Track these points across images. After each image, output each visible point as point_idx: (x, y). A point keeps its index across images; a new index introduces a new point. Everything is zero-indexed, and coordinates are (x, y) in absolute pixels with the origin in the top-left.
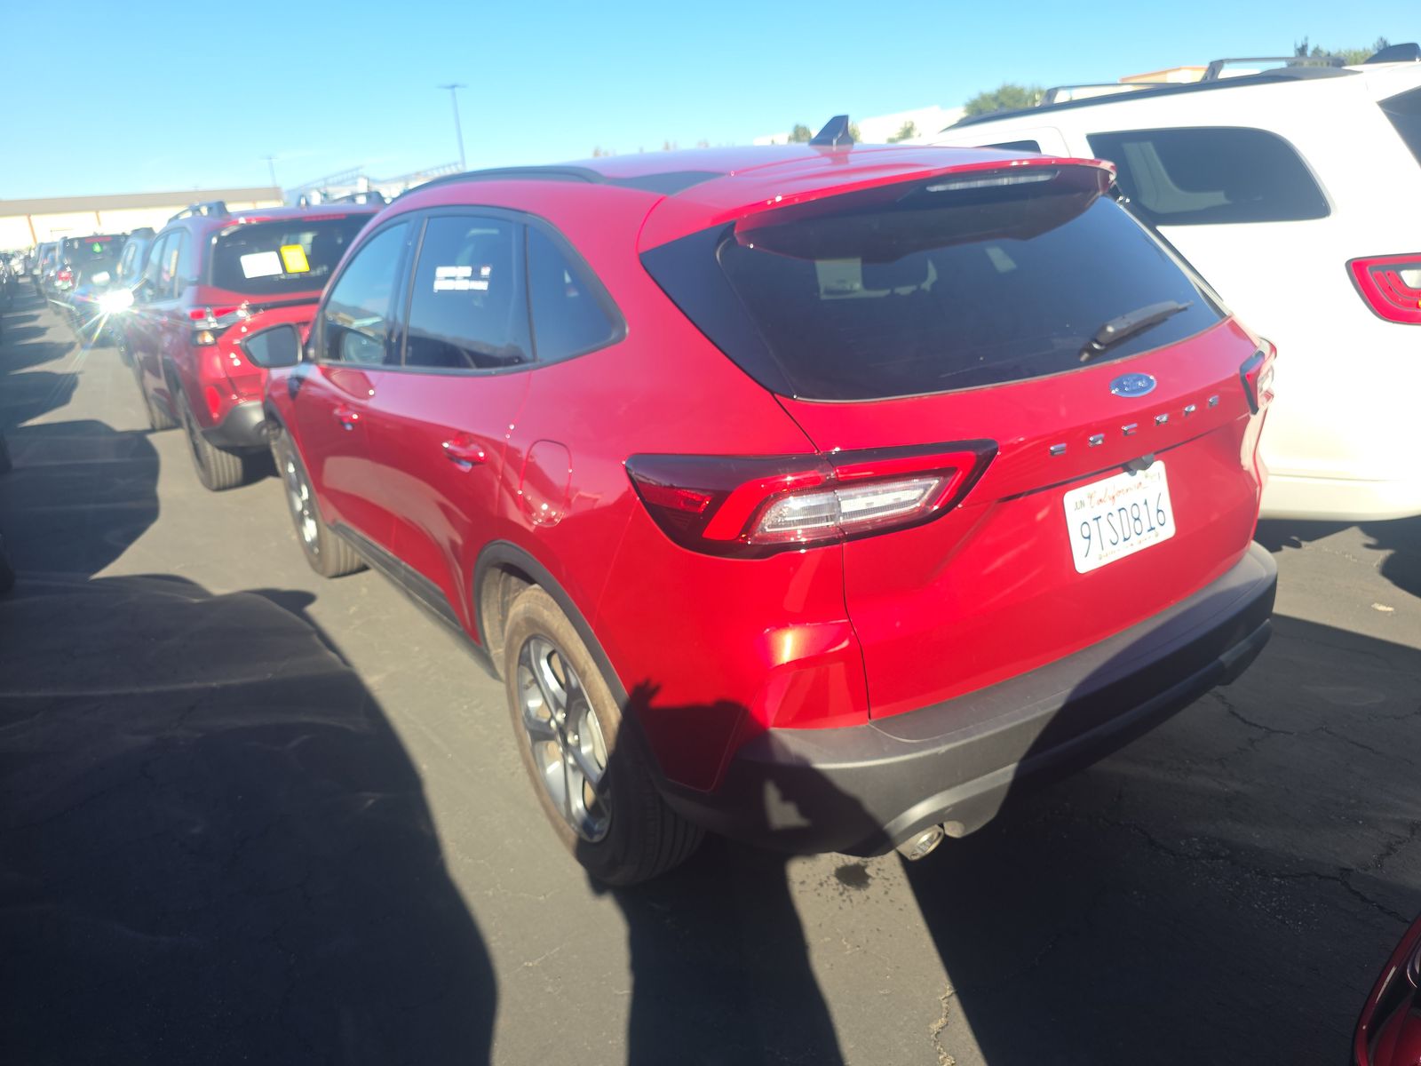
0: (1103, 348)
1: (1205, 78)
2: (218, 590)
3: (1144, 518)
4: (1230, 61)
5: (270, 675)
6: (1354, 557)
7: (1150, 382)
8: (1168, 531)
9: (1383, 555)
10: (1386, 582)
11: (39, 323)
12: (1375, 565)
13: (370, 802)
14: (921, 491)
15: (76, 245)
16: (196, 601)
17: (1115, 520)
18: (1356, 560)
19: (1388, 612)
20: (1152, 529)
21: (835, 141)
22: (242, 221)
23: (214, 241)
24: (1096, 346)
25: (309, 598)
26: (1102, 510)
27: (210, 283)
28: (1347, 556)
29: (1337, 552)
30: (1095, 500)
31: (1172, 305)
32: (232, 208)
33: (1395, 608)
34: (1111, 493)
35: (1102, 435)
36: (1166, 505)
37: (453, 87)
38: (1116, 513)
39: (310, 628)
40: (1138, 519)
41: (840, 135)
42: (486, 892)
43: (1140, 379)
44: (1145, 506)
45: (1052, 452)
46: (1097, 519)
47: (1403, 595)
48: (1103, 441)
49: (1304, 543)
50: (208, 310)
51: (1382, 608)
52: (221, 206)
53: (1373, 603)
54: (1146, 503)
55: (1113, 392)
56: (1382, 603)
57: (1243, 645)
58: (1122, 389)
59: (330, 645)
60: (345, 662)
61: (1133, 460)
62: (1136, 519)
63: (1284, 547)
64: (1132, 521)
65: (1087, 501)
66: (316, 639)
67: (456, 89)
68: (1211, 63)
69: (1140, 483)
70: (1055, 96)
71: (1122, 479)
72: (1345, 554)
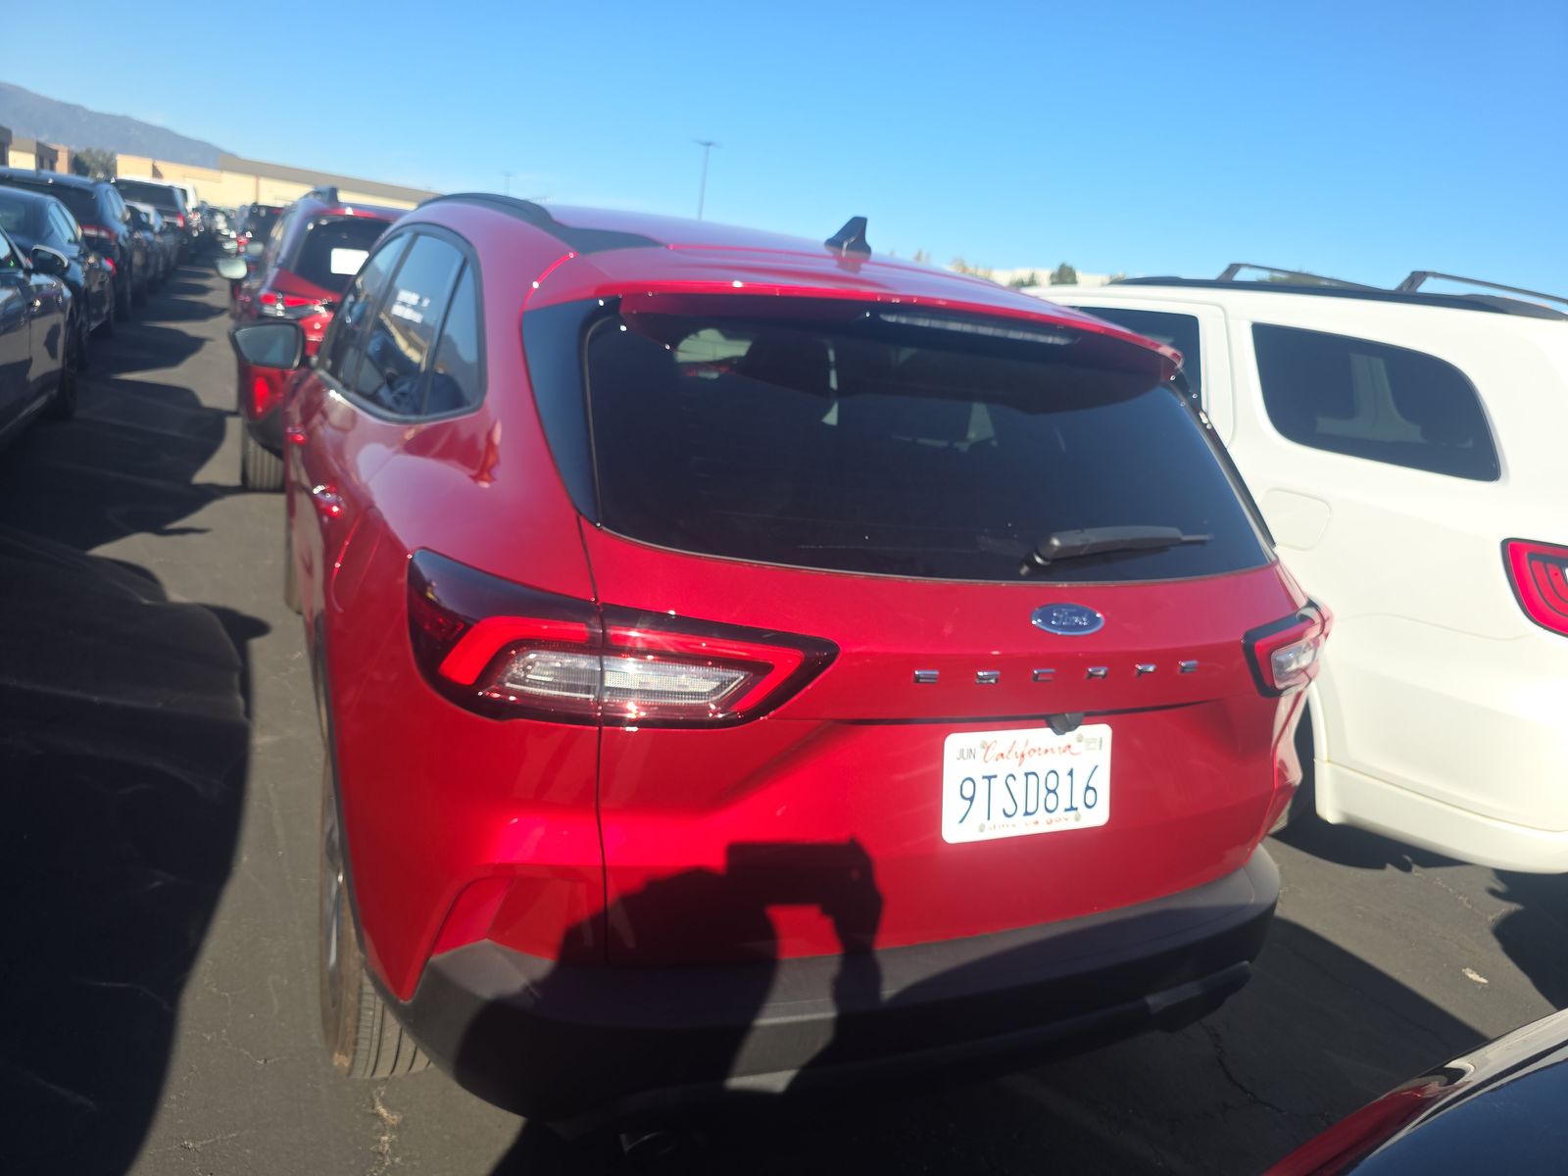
0: (1048, 563)
1: (1401, 288)
2: (175, 596)
3: (1063, 791)
4: (1436, 275)
5: (159, 705)
6: (1468, 902)
7: (1093, 621)
8: (1098, 816)
9: (1507, 908)
10: (1495, 944)
11: (208, 283)
12: (1490, 918)
13: (158, 883)
14: (714, 684)
15: (263, 213)
16: (146, 602)
17: (1018, 787)
18: (1470, 907)
19: (1479, 983)
20: (1072, 809)
21: (845, 245)
22: (349, 211)
23: (311, 227)
24: (1039, 560)
25: (259, 628)
26: (1001, 769)
27: (292, 268)
28: (1461, 898)
29: (1451, 890)
30: (993, 752)
31: (1173, 532)
32: (343, 197)
33: (1490, 982)
34: (1019, 749)
35: (998, 673)
36: (1103, 782)
37: (709, 144)
38: (1021, 778)
39: (238, 662)
40: (1054, 791)
41: (852, 240)
42: (204, 1035)
43: (1080, 614)
44: (1069, 777)
45: (917, 678)
46: (989, 778)
47: (1509, 967)
48: (997, 680)
49: (1415, 868)
50: (280, 296)
51: (1474, 976)
52: (333, 192)
53: (1465, 968)
54: (1071, 773)
55: (1034, 622)
56: (1476, 970)
57: (1191, 990)
58: (1047, 621)
59: (246, 689)
60: (248, 712)
61: (1056, 715)
62: (1049, 791)
63: (1389, 866)
64: (1043, 792)
65: (980, 753)
66: (236, 679)
67: (711, 148)
68: (1413, 273)
69: (1069, 746)
70: (1237, 271)
71: (1043, 736)
72: (1461, 894)
